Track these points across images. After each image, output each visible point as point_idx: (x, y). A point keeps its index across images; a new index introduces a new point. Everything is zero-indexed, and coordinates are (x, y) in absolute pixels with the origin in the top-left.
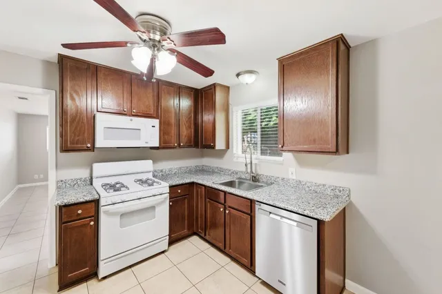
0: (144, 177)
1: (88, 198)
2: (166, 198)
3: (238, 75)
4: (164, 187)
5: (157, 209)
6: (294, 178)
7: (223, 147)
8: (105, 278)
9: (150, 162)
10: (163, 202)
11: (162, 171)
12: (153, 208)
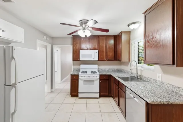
0: (94, 70)
1: (76, 74)
2: (98, 79)
3: (129, 25)
4: (98, 75)
5: (95, 82)
6: (160, 80)
7: (127, 60)
8: (80, 98)
9: (97, 65)
10: (97, 80)
11: (102, 69)
12: (93, 81)
